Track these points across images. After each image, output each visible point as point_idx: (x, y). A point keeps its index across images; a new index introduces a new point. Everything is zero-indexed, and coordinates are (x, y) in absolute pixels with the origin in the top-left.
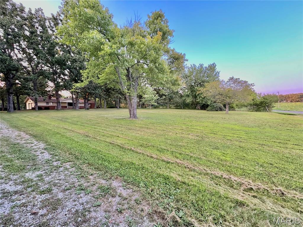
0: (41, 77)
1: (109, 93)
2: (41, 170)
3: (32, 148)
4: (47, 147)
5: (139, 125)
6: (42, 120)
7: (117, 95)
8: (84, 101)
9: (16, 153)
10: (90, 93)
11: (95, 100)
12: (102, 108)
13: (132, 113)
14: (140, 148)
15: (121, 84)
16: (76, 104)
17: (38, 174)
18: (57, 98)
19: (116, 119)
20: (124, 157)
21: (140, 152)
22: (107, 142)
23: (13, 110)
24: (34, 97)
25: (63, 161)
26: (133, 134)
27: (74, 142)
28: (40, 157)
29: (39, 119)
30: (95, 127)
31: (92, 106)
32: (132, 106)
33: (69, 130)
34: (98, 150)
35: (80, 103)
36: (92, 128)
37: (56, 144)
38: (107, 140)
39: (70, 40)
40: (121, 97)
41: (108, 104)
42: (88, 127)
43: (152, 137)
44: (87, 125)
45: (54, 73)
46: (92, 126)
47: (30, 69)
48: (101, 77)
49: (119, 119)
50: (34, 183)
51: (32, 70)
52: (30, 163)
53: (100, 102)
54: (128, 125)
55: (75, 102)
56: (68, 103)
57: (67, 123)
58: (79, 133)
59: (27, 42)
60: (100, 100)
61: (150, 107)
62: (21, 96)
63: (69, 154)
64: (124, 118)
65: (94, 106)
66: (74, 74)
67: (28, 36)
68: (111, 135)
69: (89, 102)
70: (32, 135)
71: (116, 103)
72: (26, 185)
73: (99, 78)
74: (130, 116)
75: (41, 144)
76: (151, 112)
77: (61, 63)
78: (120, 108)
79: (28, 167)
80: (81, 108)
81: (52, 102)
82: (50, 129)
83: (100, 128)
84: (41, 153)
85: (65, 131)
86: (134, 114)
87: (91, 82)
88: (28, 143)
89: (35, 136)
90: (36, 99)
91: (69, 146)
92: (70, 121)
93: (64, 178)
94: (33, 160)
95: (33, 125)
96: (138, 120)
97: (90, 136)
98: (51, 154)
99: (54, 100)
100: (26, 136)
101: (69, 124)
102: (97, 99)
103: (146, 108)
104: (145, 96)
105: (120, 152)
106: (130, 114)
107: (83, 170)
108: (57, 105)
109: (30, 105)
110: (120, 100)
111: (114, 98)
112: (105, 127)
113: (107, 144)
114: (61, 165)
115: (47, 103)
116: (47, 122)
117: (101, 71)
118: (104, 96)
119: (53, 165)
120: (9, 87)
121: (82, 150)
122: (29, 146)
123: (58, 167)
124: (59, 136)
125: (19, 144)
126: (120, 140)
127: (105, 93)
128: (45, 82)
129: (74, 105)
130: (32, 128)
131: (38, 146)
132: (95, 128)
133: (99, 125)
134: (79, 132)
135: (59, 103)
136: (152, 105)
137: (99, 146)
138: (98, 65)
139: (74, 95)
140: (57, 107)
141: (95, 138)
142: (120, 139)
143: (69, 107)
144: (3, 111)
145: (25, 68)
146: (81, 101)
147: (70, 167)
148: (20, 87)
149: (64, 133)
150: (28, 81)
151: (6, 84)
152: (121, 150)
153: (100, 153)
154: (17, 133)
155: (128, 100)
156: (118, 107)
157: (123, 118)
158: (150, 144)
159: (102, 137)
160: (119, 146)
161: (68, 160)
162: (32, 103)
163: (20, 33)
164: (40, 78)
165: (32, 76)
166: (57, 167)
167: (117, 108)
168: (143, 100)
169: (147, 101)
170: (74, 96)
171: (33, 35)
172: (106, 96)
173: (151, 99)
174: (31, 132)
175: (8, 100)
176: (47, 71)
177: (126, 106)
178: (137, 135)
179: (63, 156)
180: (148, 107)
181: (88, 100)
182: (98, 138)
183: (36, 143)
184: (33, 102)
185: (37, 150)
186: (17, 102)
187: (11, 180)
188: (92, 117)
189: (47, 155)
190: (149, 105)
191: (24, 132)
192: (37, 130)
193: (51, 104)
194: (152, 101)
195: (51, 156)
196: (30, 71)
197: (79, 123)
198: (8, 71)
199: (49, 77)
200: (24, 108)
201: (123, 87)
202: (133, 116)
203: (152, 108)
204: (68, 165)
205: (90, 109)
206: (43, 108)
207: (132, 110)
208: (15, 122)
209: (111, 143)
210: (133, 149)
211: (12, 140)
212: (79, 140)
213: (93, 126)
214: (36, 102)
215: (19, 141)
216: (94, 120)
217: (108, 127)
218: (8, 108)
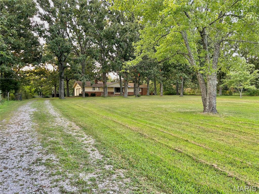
0: (89, 57)
1: (168, 72)
2: (94, 173)
3: (83, 142)
4: (97, 143)
5: (223, 126)
6: (90, 109)
7: (180, 74)
8: (134, 85)
9: (70, 147)
10: (142, 74)
11: (148, 84)
12: (157, 95)
13: (208, 103)
14: (229, 166)
15: (190, 57)
16: (125, 90)
17: (91, 177)
18: (104, 83)
19: (180, 112)
20: (201, 177)
21: (231, 174)
22: (170, 148)
23: (64, 96)
24: (82, 81)
25: (115, 166)
26: (213, 140)
27: (126, 142)
28: (91, 155)
29: (87, 108)
30: (151, 122)
31: (144, 93)
32: (208, 92)
33: (119, 123)
34: (159, 159)
35: (129, 88)
36: (147, 124)
37: (106, 141)
38: (170, 145)
39: (123, 3)
40: (186, 77)
41: (165, 89)
42: (141, 121)
43: (252, 149)
44: (139, 119)
45: (101, 51)
46: (146, 121)
47: (79, 49)
48: (159, 49)
49: (185, 113)
50: (88, 187)
51: (81, 49)
52: (82, 161)
53: (153, 87)
54: (202, 124)
55: (124, 87)
56: (115, 88)
57: (116, 115)
58: (131, 129)
59: (77, 17)
60: (155, 82)
61: (241, 94)
62: (70, 80)
63: (122, 158)
64: (194, 112)
65: (147, 92)
66: (123, 49)
67: (78, 10)
68: (175, 137)
69: (140, 86)
70: (82, 126)
71: (177, 87)
72: (81, 189)
73: (155, 51)
74: (205, 109)
75: (91, 138)
76: (244, 103)
77: (110, 36)
78: (184, 94)
79: (81, 166)
80: (130, 95)
81: (99, 87)
82: (99, 121)
83: (158, 124)
84: (91, 151)
85: (115, 125)
86: (210, 106)
87: (145, 58)
88: (79, 136)
89: (84, 128)
90: (84, 83)
91: (120, 146)
92: (119, 112)
93: (118, 190)
94: (85, 157)
95: (82, 114)
96: (218, 116)
97: (145, 136)
98: (102, 154)
99: (101, 84)
100: (76, 127)
101: (118, 115)
102: (151, 82)
103: (230, 94)
104: (231, 73)
105: (192, 168)
106: (205, 106)
107: (141, 185)
108: (104, 91)
109: (78, 90)
110: (184, 83)
111: (176, 79)
112: (164, 124)
113: (170, 150)
114: (113, 171)
115: (94, 88)
116: (95, 112)
117: (159, 40)
118: (161, 78)
119: (105, 169)
120: (61, 71)
121: (137, 154)
122: (81, 139)
123: (111, 173)
124: (109, 130)
125: (71, 136)
126: (191, 148)
127: (163, 72)
128: (92, 63)
129: (121, 90)
130: (81, 118)
131: (89, 142)
132: (150, 124)
133: (155, 120)
134: (130, 127)
135: (106, 88)
136: (244, 90)
137: (159, 153)
138: (156, 32)
139: (123, 77)
140: (104, 93)
141: (152, 139)
142: (190, 145)
143: (116, 93)
144: (55, 97)
145: (75, 47)
146: (131, 85)
147: (124, 176)
148: (69, 70)
149: (114, 127)
150: (77, 63)
151: (59, 68)
152: (194, 165)
153: (163, 163)
154: (68, 123)
155: (202, 82)
156: (182, 94)
157: (192, 112)
158: (250, 163)
159: (161, 138)
160: (190, 157)
161: (121, 166)
162: (79, 89)
163: (72, 9)
164: (87, 59)
165: (81, 57)
166: (109, 172)
167: (179, 94)
168: (226, 81)
169: (233, 82)
170: (122, 79)
171: (83, 8)
172: (163, 77)
173: (243, 78)
174: (80, 123)
175: (60, 86)
176: (94, 48)
177: (194, 92)
178: (221, 143)
179: (115, 159)
180: (236, 94)
181: (140, 84)
182: (156, 140)
183: (86, 136)
184: (80, 87)
185: (88, 145)
186: (66, 88)
187: (68, 178)
188: (145, 107)
189: (98, 154)
190: (237, 90)
191: (75, 122)
192: (86, 121)
193: (97, 90)
194: (246, 83)
195: (102, 156)
196: (79, 52)
197: (129, 115)
198: (61, 54)
199: (97, 56)
200: (72, 94)
201: (192, 61)
202: (210, 108)
203: (244, 95)
204: (121, 173)
205: (142, 97)
206: (90, 95)
207: (208, 98)
208: (66, 111)
209: (176, 150)
210: (216, 167)
211: (65, 130)
212: (131, 139)
213: (148, 121)
214: (83, 87)
215: (71, 133)
216: (148, 112)
217: (169, 123)
218: (60, 94)
